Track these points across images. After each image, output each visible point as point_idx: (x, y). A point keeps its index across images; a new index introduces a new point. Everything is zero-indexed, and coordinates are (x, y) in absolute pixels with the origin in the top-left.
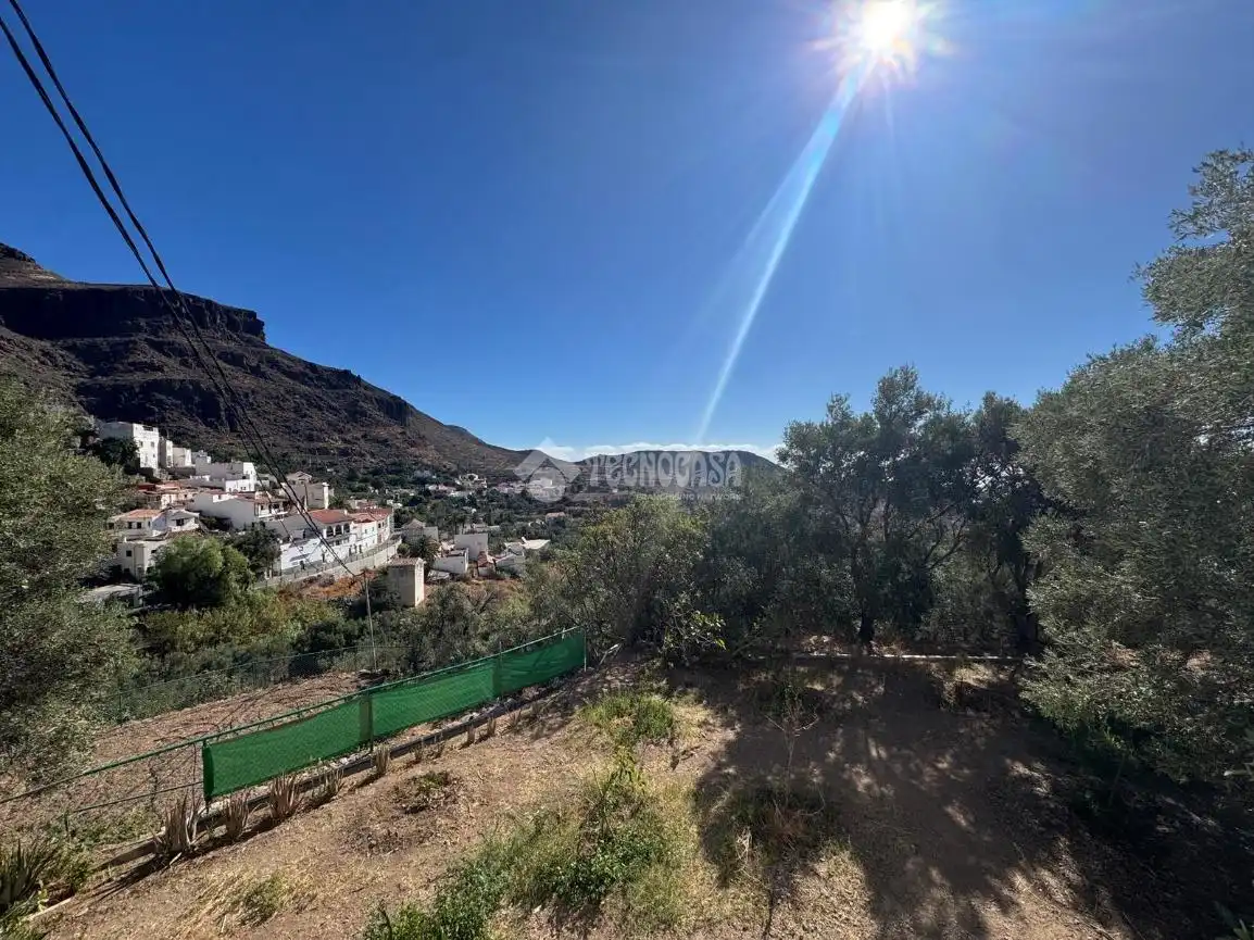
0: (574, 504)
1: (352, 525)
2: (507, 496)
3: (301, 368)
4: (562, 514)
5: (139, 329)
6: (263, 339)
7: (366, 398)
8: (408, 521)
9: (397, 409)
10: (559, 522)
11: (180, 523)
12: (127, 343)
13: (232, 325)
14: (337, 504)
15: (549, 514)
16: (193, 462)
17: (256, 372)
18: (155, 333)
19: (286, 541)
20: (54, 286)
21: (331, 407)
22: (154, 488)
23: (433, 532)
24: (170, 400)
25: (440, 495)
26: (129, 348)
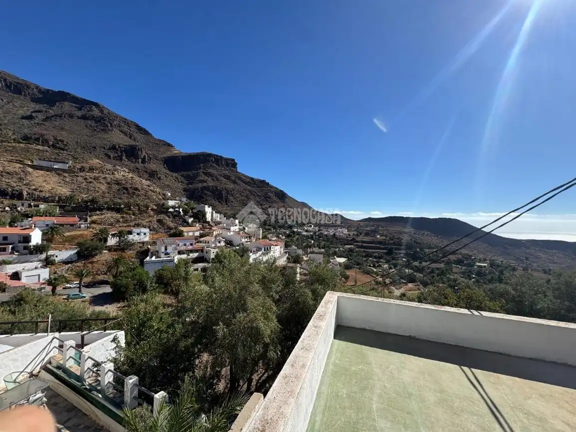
0: (357, 242)
1: (272, 247)
2: (326, 236)
3: (248, 180)
4: (352, 246)
5: (200, 168)
6: (236, 169)
7: (271, 192)
8: (290, 246)
9: (282, 196)
10: (351, 250)
11: (219, 242)
12: (197, 173)
13: (227, 165)
14: (265, 237)
15: (346, 246)
16: (220, 219)
17: (234, 182)
18: (205, 169)
19: (251, 252)
20: (179, 155)
21: (258, 195)
22: (211, 229)
23: (300, 252)
24: (209, 193)
25: (299, 234)
26: (197, 175)
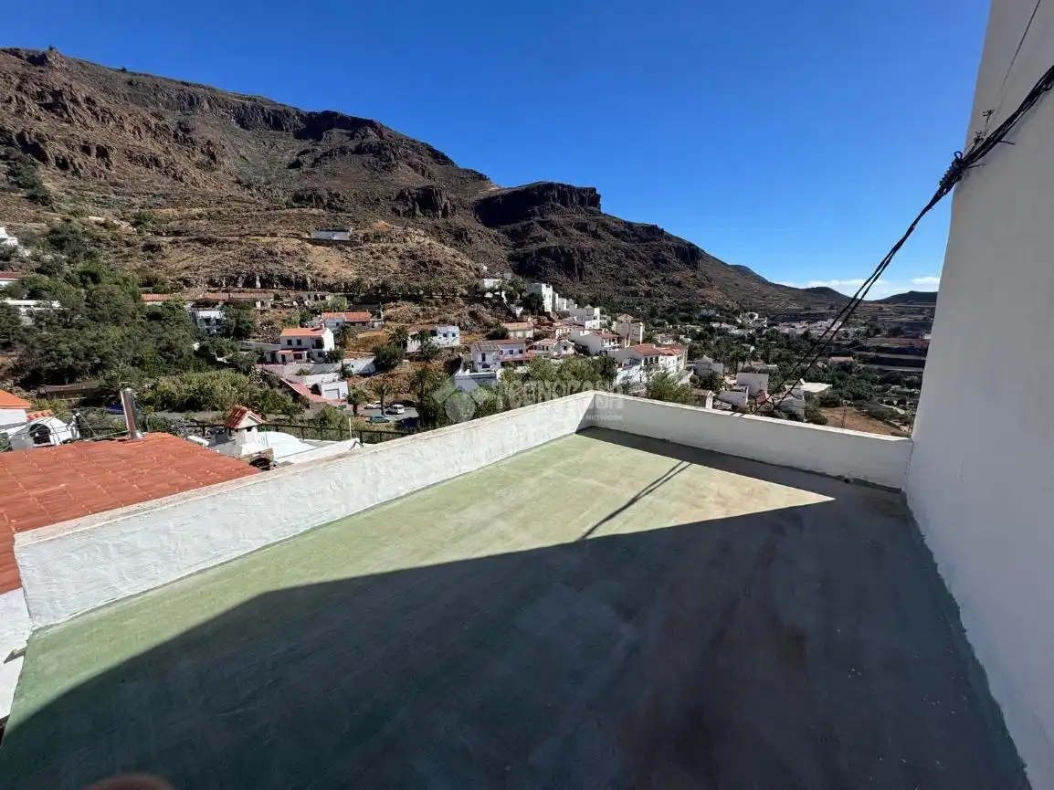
1: (661, 357)
2: (787, 336)
3: (622, 228)
4: (851, 359)
5: (534, 214)
6: (600, 208)
7: (668, 248)
8: (699, 356)
9: (690, 254)
10: (846, 368)
11: (565, 348)
12: (529, 224)
13: (582, 202)
14: (648, 339)
15: (834, 358)
16: (567, 307)
17: (595, 235)
18: (541, 215)
19: (620, 366)
20: (498, 193)
21: (641, 258)
22: (552, 325)
23: (719, 368)
24: (549, 261)
25: (722, 332)
26: (527, 230)
